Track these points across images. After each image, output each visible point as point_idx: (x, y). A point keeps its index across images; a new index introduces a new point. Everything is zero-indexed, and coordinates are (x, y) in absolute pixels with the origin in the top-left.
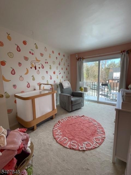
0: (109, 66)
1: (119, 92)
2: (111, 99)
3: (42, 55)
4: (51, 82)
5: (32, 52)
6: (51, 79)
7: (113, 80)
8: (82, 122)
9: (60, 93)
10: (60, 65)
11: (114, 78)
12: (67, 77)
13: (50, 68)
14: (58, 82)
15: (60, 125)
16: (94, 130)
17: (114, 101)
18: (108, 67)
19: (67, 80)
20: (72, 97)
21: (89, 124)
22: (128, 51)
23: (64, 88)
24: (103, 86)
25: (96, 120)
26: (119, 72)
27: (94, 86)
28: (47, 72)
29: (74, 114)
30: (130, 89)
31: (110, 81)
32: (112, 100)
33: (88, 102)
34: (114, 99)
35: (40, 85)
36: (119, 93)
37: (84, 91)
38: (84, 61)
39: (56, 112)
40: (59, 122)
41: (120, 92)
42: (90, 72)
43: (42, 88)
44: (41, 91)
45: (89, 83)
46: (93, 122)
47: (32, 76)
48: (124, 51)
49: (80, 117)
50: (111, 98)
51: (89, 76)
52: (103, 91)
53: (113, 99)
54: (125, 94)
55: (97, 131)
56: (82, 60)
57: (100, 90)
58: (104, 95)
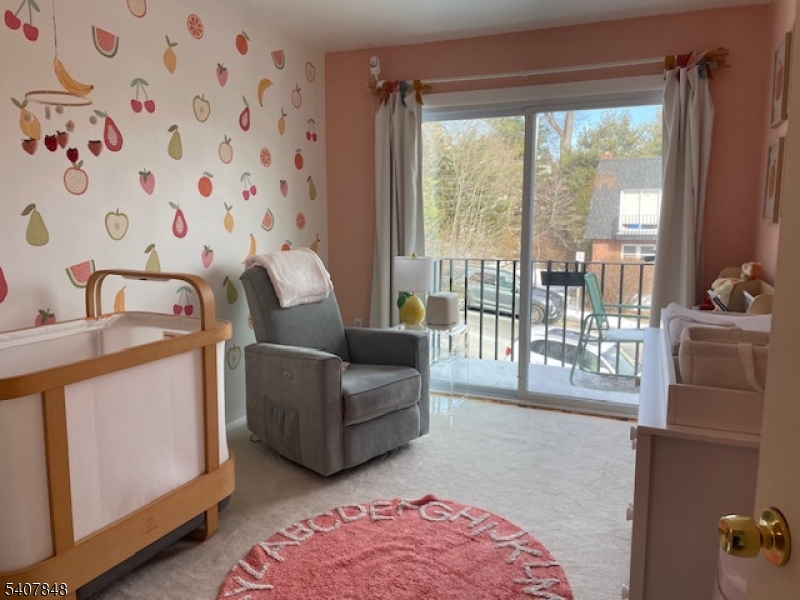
0: (588, 145)
1: (655, 323)
2: (606, 375)
3: (106, 42)
4: (183, 257)
5: (24, 18)
6: (180, 231)
7: (616, 242)
8: (421, 542)
9: (249, 337)
10: (246, 128)
11: (622, 230)
12: (301, 222)
13: (175, 150)
14: (233, 256)
15: (260, 575)
16: (501, 586)
17: (625, 390)
18: (585, 151)
19: (301, 245)
20: (345, 365)
21: (466, 550)
22: (708, 58)
23: (286, 302)
24: (553, 288)
25: (516, 523)
26: (654, 186)
27: (490, 289)
28: (146, 179)
29: (360, 491)
30: (717, 307)
31: (601, 252)
32: (615, 380)
33: (455, 401)
34: (628, 377)
35: (93, 280)
36: (656, 336)
37: (430, 325)
38: (424, 107)
39: (229, 488)
40: (252, 557)
41: (662, 326)
42: (460, 181)
43: (108, 304)
44: (98, 325)
45: (459, 267)
46: (494, 534)
47: (25, 213)
48: (684, 61)
49: (405, 508)
50: (603, 370)
51: (451, 215)
52: (553, 322)
53: (616, 376)
54: (684, 337)
55: (526, 589)
56: (410, 98)
57: (535, 316)
58: (562, 352)
